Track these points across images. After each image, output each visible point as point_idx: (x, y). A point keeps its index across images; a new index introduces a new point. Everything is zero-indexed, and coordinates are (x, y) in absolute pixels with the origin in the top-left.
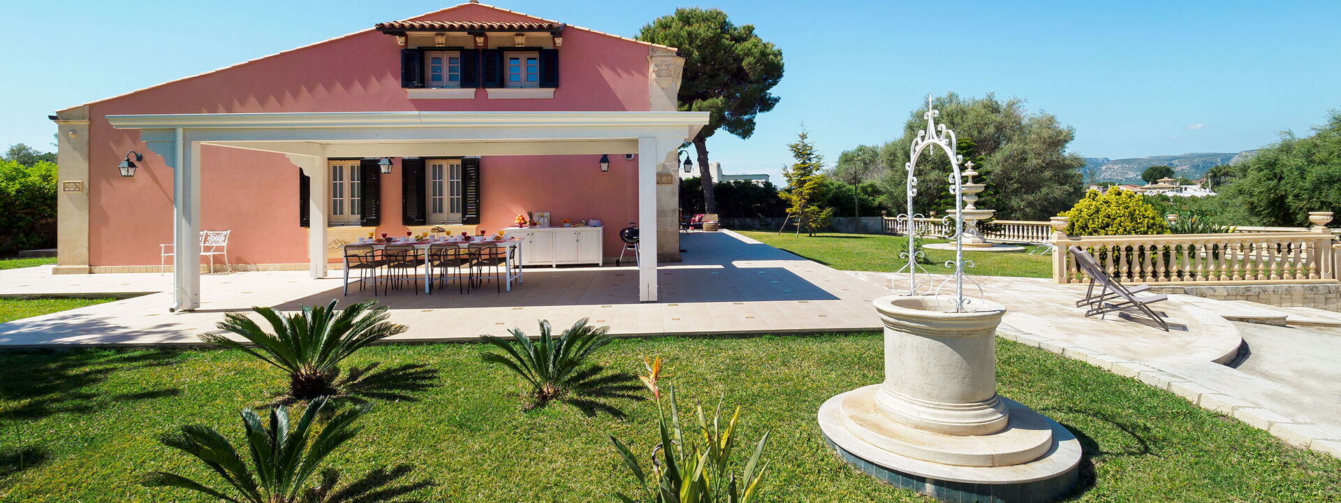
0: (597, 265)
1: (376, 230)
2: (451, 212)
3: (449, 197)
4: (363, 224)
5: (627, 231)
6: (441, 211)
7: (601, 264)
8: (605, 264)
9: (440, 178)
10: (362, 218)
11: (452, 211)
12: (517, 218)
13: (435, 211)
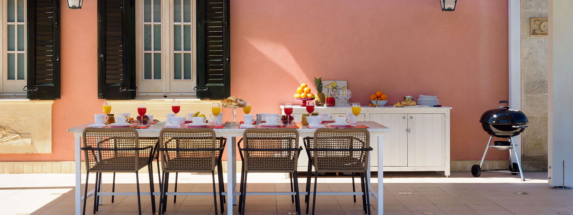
0: (440, 174)
1: (53, 105)
2: (176, 78)
3: (173, 52)
4: (32, 96)
5: (495, 116)
6: (158, 76)
7: (447, 173)
8: (454, 173)
9: (158, 19)
10: (30, 85)
11: (177, 76)
12: (299, 89)
13: (148, 76)
